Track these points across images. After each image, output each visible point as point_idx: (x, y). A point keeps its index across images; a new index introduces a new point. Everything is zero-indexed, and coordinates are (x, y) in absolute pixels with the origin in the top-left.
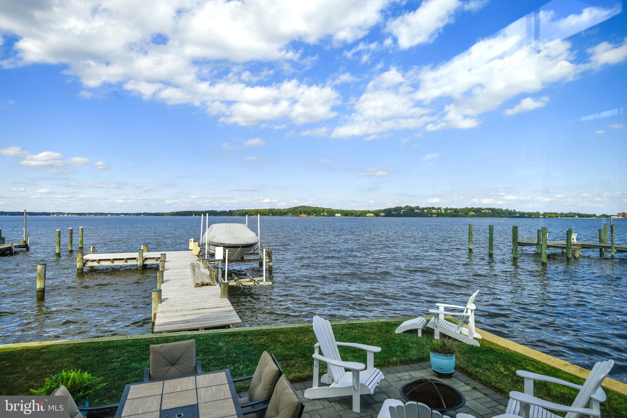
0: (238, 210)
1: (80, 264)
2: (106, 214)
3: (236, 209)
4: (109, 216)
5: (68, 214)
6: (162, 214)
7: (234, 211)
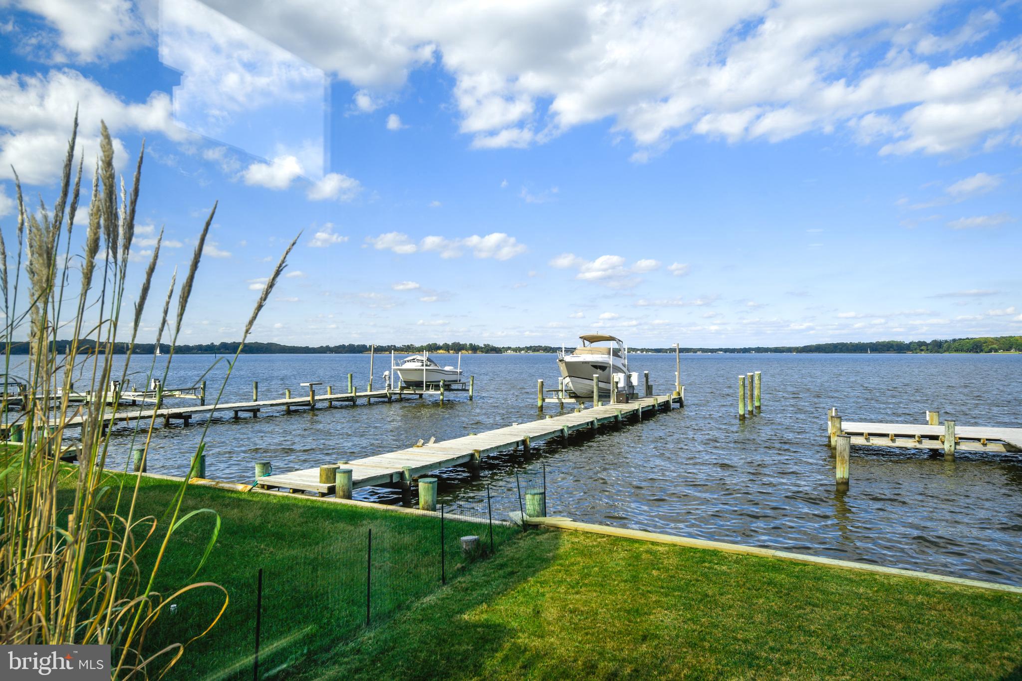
0: (954, 340)
2: (695, 351)
3: (949, 338)
4: (699, 353)
6: (790, 350)
7: (946, 341)
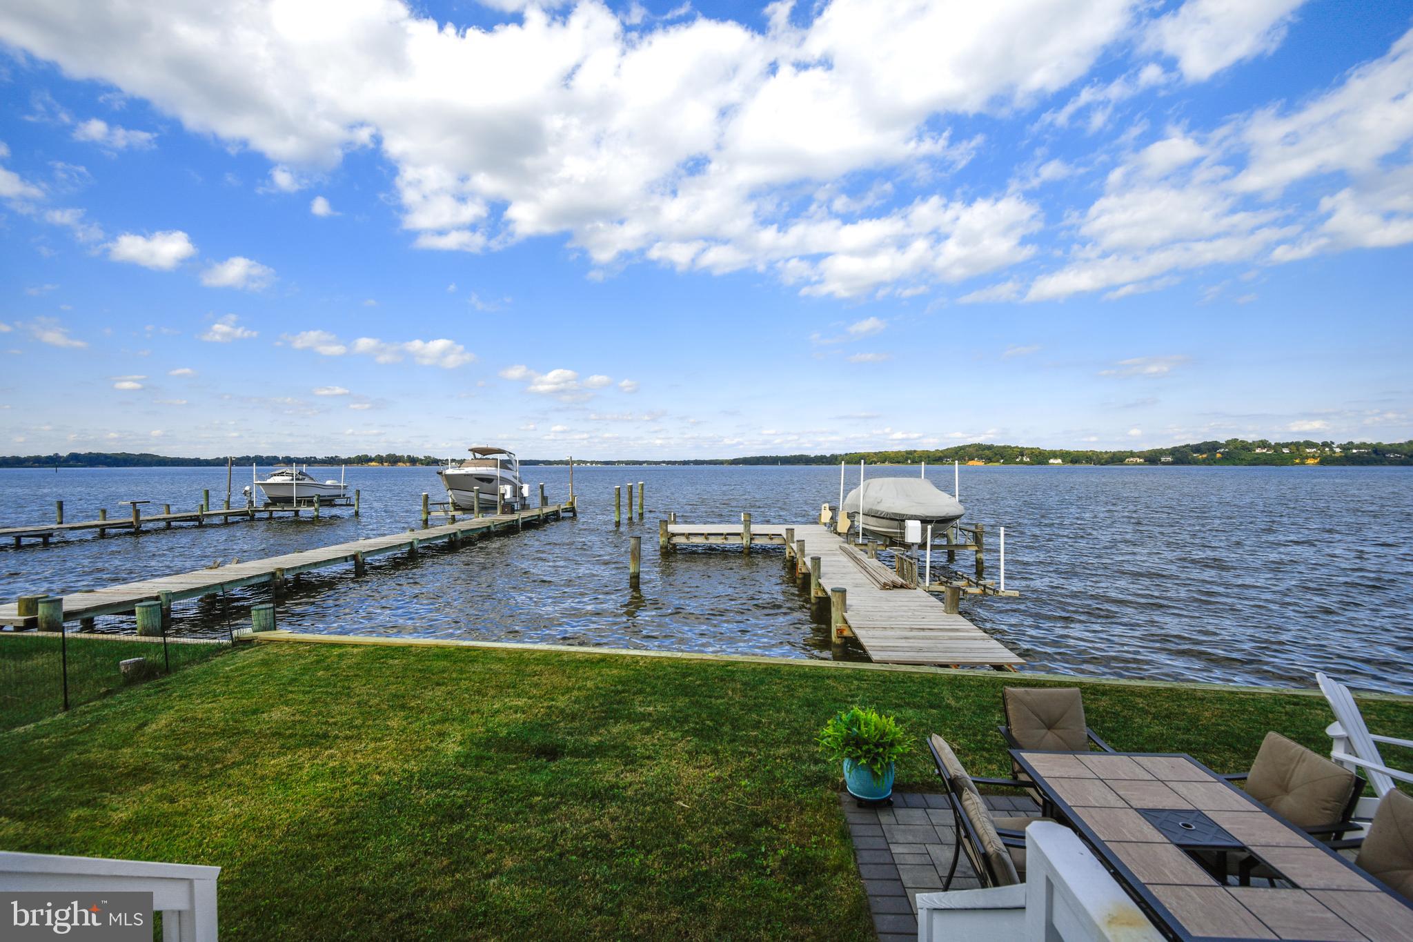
0: (846, 454)
1: (663, 539)
3: (843, 452)
4: (645, 465)
5: (592, 463)
6: (721, 463)
7: (841, 455)
